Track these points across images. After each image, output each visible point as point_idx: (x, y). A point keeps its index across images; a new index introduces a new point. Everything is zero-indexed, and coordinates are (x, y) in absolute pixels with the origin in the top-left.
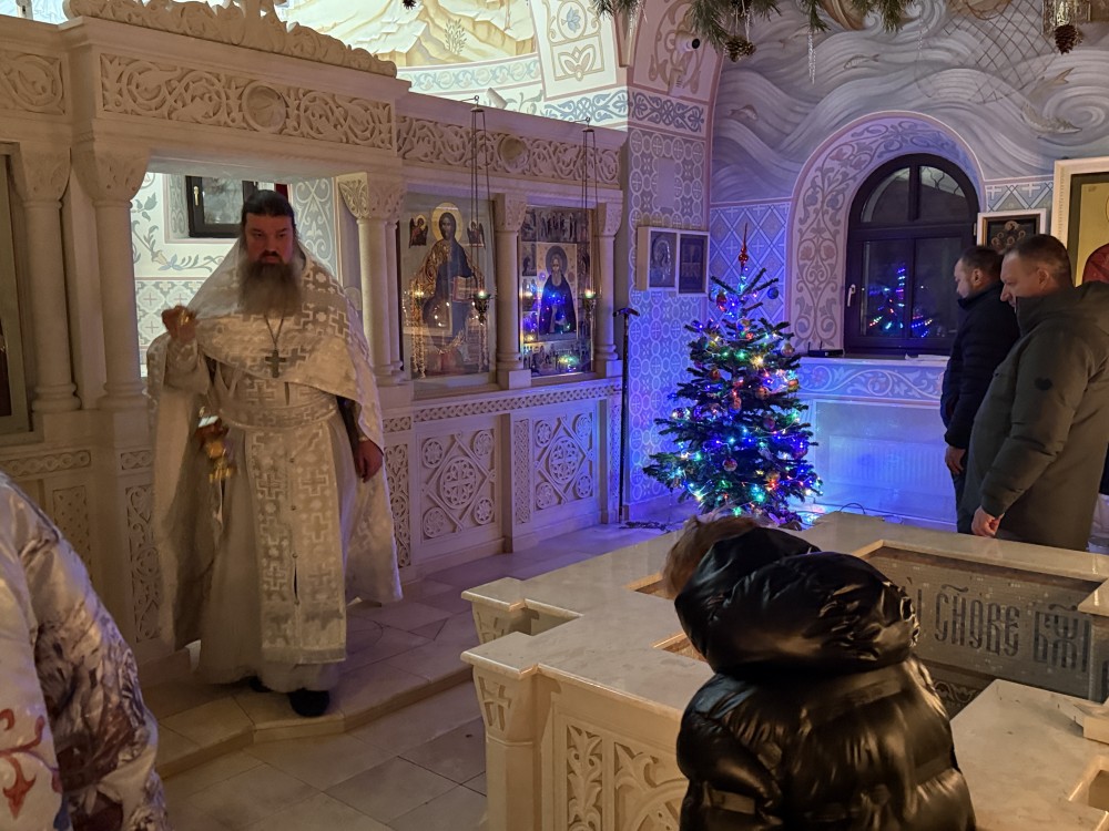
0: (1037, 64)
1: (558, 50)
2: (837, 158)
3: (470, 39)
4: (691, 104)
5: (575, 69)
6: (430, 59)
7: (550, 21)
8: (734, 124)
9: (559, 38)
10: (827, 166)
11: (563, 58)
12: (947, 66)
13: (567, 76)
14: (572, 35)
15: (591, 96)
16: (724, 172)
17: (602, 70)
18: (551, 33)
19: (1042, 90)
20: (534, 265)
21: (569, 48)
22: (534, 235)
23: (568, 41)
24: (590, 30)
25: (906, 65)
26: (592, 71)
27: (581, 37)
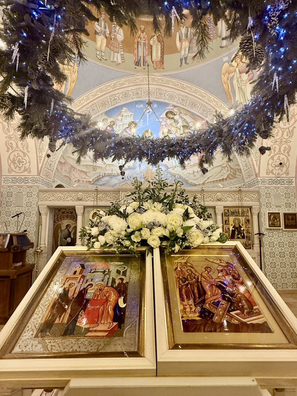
1: (246, 172)
3: (238, 173)
4: (286, 179)
5: (249, 176)
6: (230, 179)
7: (243, 166)
9: (245, 170)
11: (247, 174)
13: (248, 177)
14: (247, 169)
15: (252, 181)
17: (253, 175)
18: (243, 169)
20: (229, 222)
21: (247, 172)
22: (229, 215)
23: (247, 170)
24: (250, 167)
26: (251, 176)
27: (249, 169)
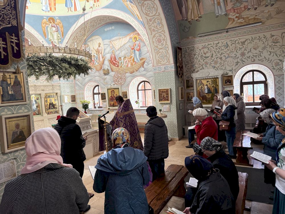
0: (104, 76)
2: (89, 86)
8: (77, 81)
10: (88, 86)
12: (96, 76)
16: (77, 87)
19: (105, 79)
25: (93, 76)
